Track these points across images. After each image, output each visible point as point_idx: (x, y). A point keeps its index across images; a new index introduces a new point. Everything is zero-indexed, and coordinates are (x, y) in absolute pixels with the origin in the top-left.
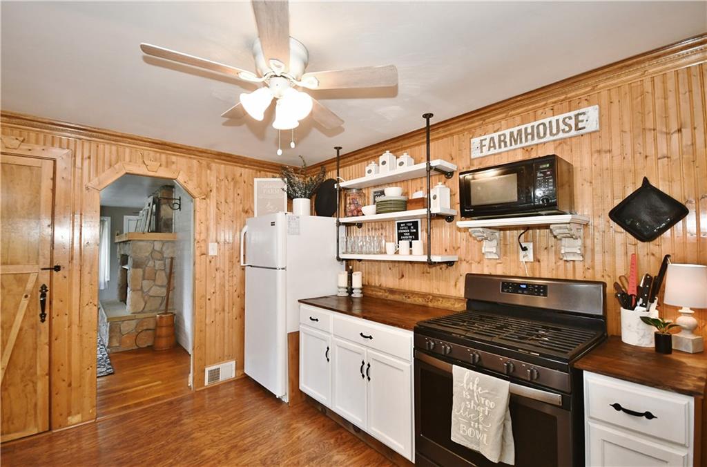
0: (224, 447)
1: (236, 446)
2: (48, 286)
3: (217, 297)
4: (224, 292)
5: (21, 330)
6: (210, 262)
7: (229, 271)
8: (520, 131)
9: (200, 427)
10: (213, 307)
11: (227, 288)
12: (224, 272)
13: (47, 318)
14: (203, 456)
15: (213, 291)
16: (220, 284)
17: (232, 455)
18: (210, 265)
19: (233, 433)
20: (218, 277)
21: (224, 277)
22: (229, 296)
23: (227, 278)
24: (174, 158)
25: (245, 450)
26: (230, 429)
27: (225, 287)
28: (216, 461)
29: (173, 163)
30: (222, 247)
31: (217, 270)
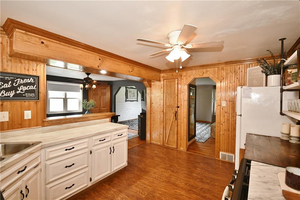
0: (199, 177)
1: (202, 179)
2: (177, 111)
3: (226, 124)
4: (229, 123)
5: (172, 121)
6: (223, 109)
7: (232, 114)
9: (202, 168)
10: (224, 128)
11: (230, 121)
12: (229, 114)
13: (177, 120)
14: (192, 174)
15: (224, 121)
16: (227, 119)
17: (198, 180)
18: (223, 110)
19: (207, 176)
20: (226, 116)
21: (229, 116)
22: (231, 125)
23: (230, 116)
24: (208, 69)
25: (202, 182)
26: (208, 174)
27: (229, 121)
28: (192, 178)
29: (208, 71)
30: (229, 103)
31: (225, 113)
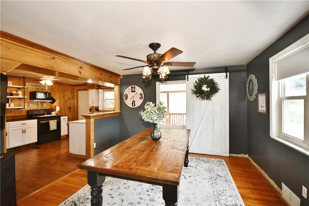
8: (36, 85)
